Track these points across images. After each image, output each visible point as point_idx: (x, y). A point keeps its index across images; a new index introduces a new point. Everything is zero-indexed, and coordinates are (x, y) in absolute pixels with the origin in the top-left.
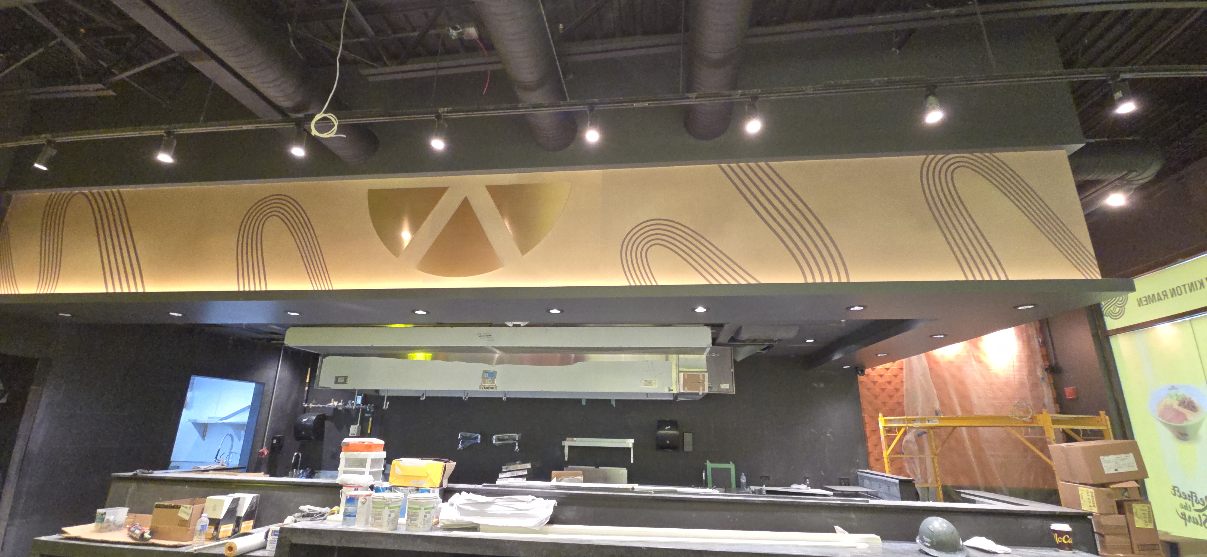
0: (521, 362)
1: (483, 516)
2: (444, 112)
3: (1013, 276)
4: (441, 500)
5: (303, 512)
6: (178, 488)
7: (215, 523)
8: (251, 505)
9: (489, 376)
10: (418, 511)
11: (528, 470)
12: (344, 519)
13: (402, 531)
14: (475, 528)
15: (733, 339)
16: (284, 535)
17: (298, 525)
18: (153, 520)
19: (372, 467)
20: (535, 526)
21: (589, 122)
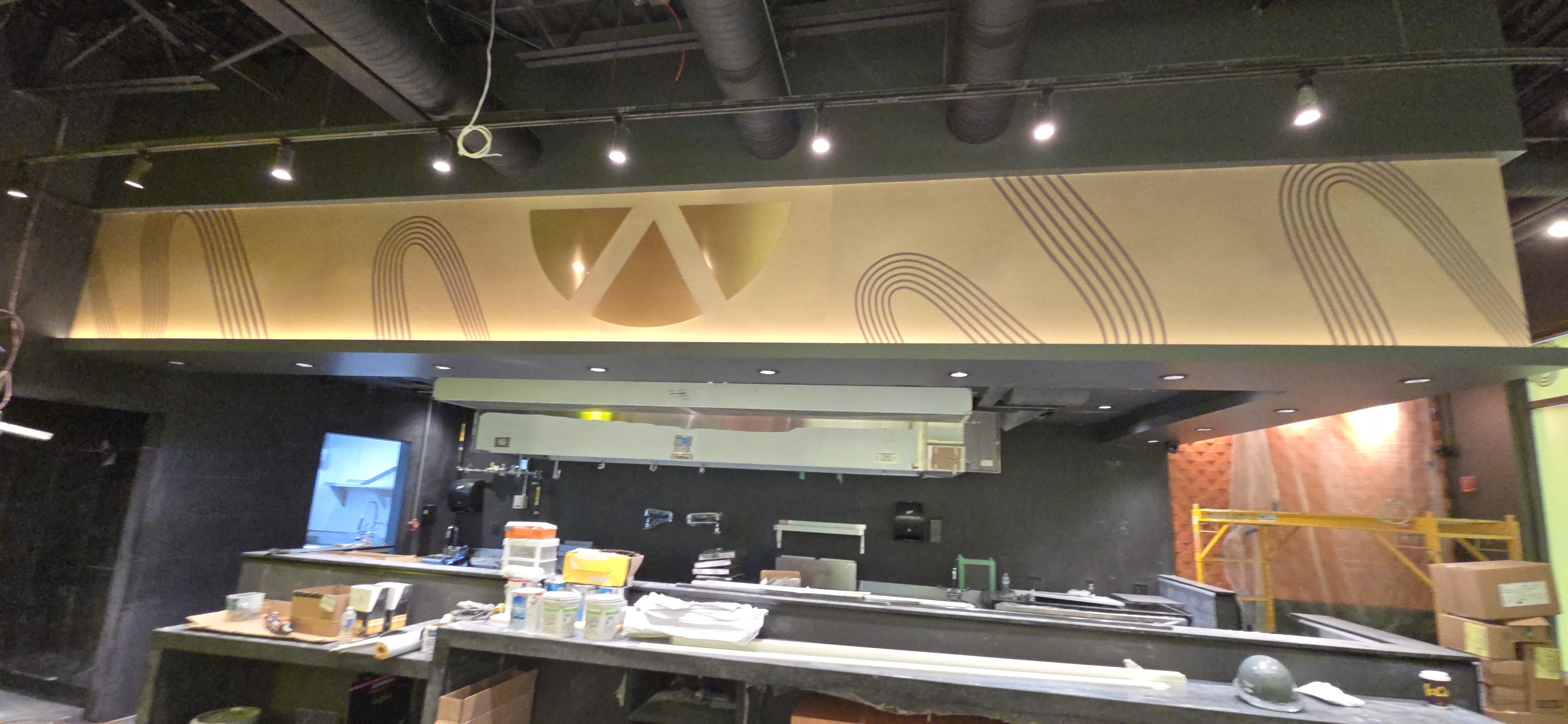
0: (723, 426)
1: (677, 626)
2: (625, 113)
3: (1406, 340)
4: (626, 603)
5: (463, 609)
6: (319, 572)
7: (363, 617)
8: (403, 599)
9: (683, 442)
10: (599, 616)
11: (732, 560)
12: (511, 622)
13: (580, 639)
14: (666, 639)
15: (1000, 403)
16: (440, 637)
17: (458, 626)
19: (542, 557)
20: (740, 641)
21: (816, 127)
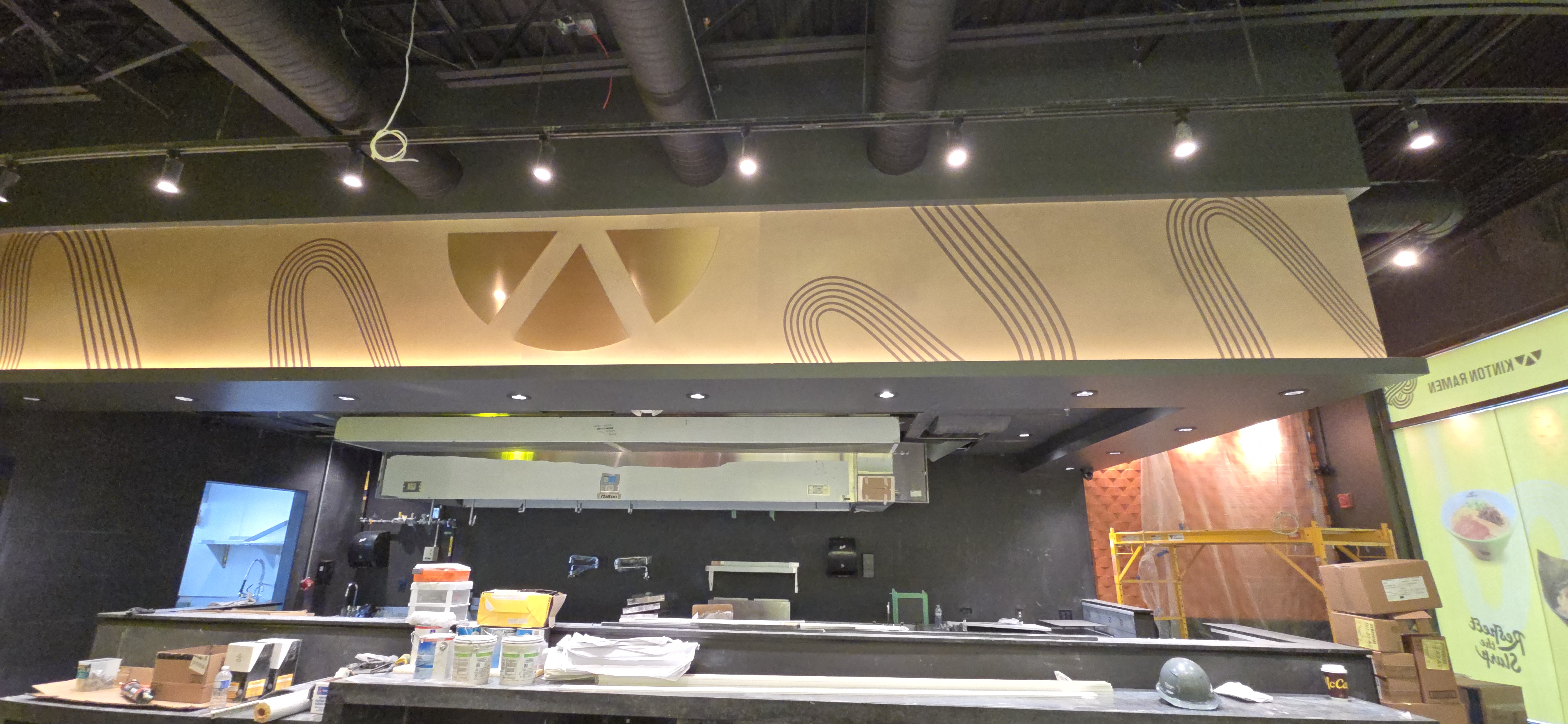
0: (652, 463)
1: (602, 664)
2: (551, 132)
3: (1281, 353)
4: (547, 644)
5: (361, 662)
6: (190, 631)
7: (240, 678)
8: (290, 654)
9: (610, 481)
10: (516, 659)
11: (661, 603)
12: (417, 671)
13: (495, 685)
14: (591, 680)
15: (926, 433)
16: (333, 692)
17: (354, 680)
18: (156, 675)
19: (454, 601)
20: (670, 677)
21: (743, 150)
